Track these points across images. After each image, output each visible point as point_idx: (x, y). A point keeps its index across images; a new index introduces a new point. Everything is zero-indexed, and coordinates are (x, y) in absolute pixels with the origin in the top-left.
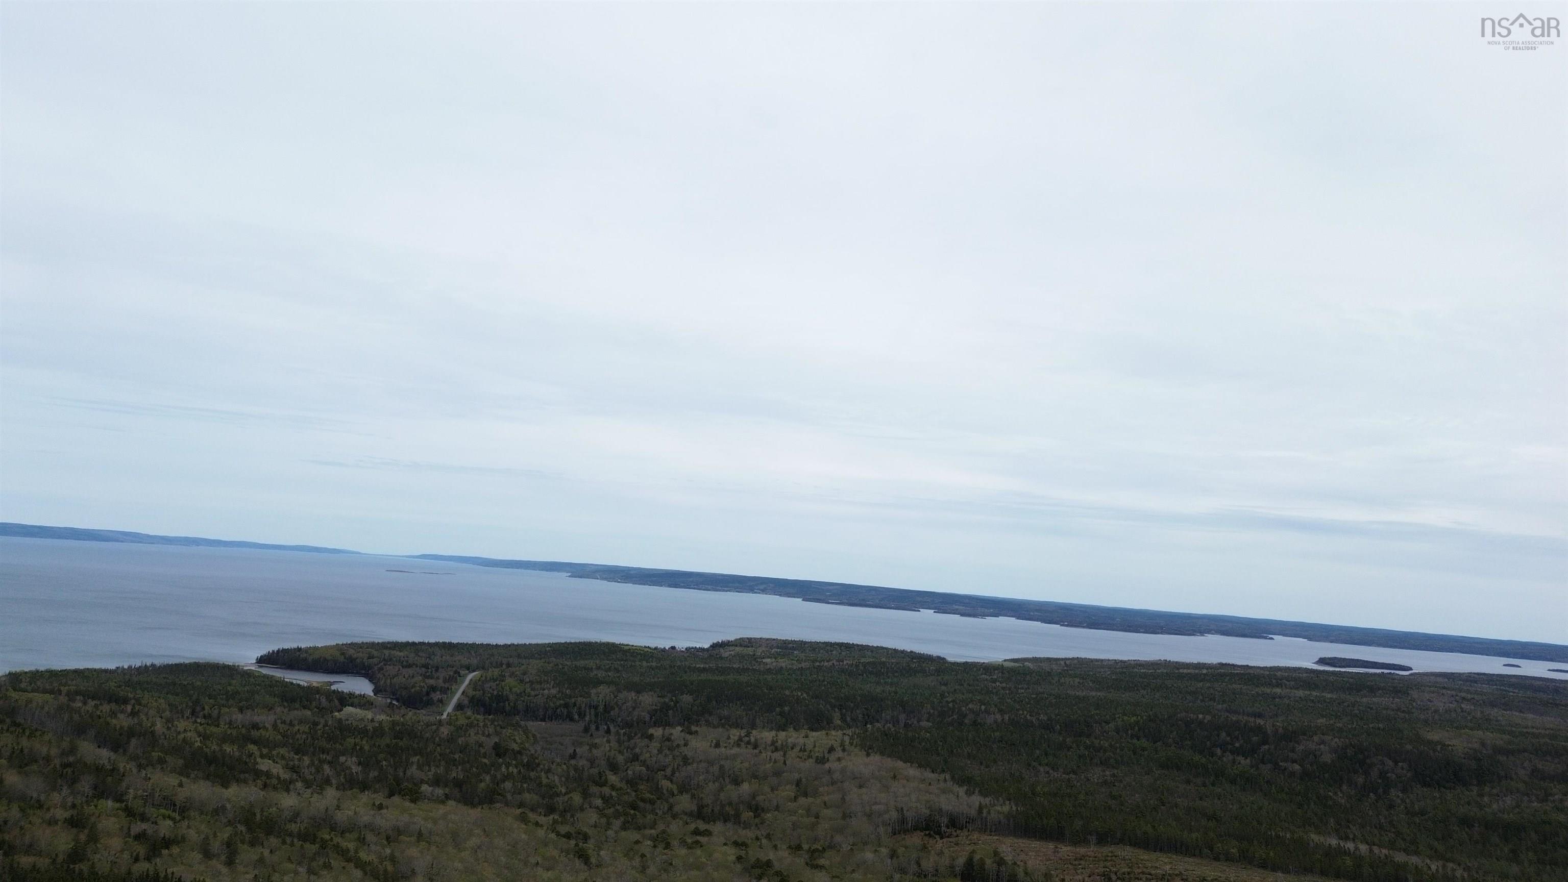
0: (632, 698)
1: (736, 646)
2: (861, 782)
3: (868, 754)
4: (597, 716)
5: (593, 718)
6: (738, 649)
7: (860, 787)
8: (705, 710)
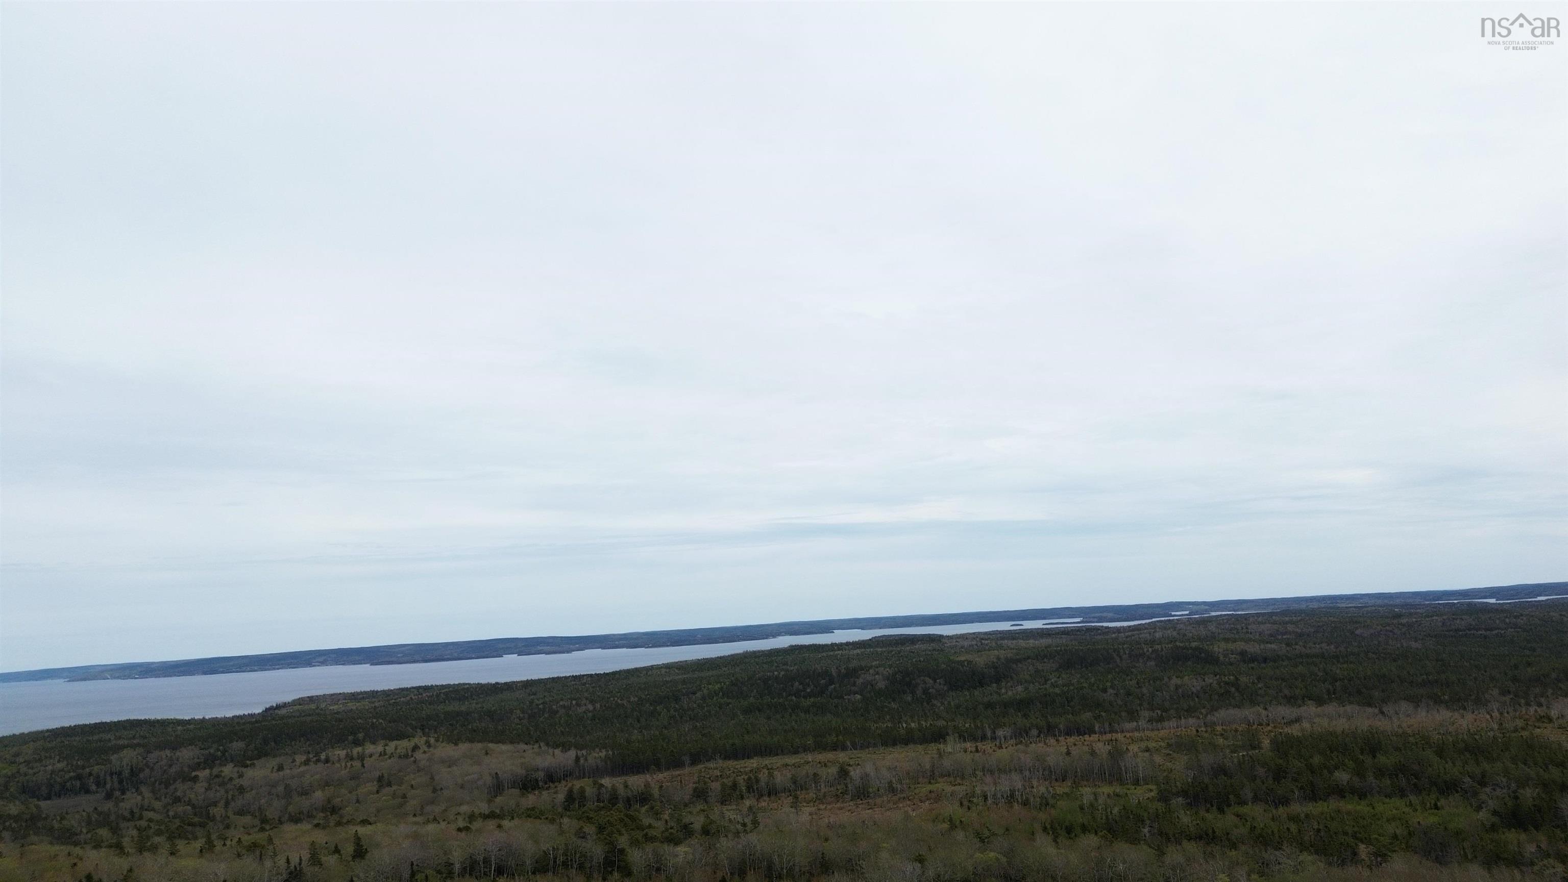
0: (167, 756)
1: (295, 705)
2: (451, 763)
3: (456, 744)
4: (121, 782)
5: (116, 785)
6: (296, 708)
7: (450, 767)
8: (262, 754)
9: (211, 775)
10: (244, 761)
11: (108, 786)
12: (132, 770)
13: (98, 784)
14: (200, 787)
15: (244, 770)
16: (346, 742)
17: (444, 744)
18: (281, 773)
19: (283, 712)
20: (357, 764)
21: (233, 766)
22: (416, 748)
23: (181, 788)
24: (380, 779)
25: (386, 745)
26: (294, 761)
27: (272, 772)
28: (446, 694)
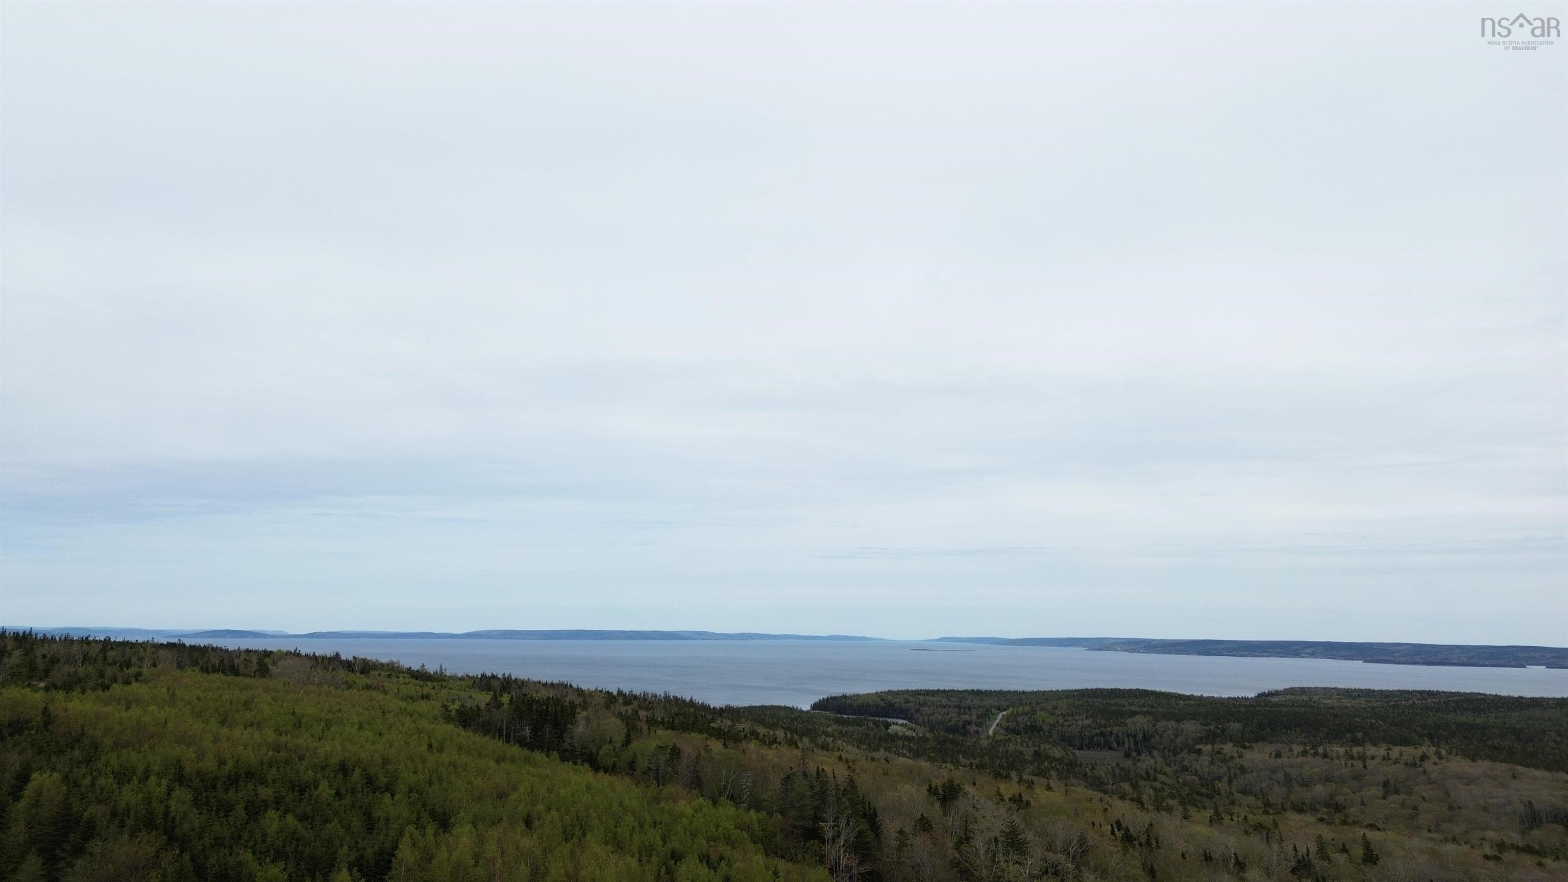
0: (1173, 727)
1: (1287, 695)
2: (1469, 781)
3: (1474, 760)
4: (1136, 744)
5: (1132, 746)
6: (1289, 697)
7: (1467, 784)
8: (1259, 739)
9: (1213, 749)
10: (1243, 742)
11: (1126, 745)
12: (1144, 733)
13: (1118, 743)
14: (1205, 760)
15: (1244, 751)
16: (1344, 740)
17: (1458, 758)
18: (1278, 760)
19: (1275, 699)
20: (1359, 764)
21: (1232, 745)
22: (1424, 758)
23: (1188, 758)
24: (1386, 784)
25: (1389, 749)
26: (1291, 750)
27: (1270, 757)
28: (1457, 702)
